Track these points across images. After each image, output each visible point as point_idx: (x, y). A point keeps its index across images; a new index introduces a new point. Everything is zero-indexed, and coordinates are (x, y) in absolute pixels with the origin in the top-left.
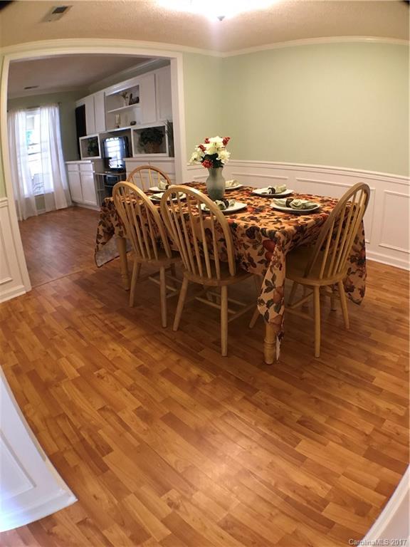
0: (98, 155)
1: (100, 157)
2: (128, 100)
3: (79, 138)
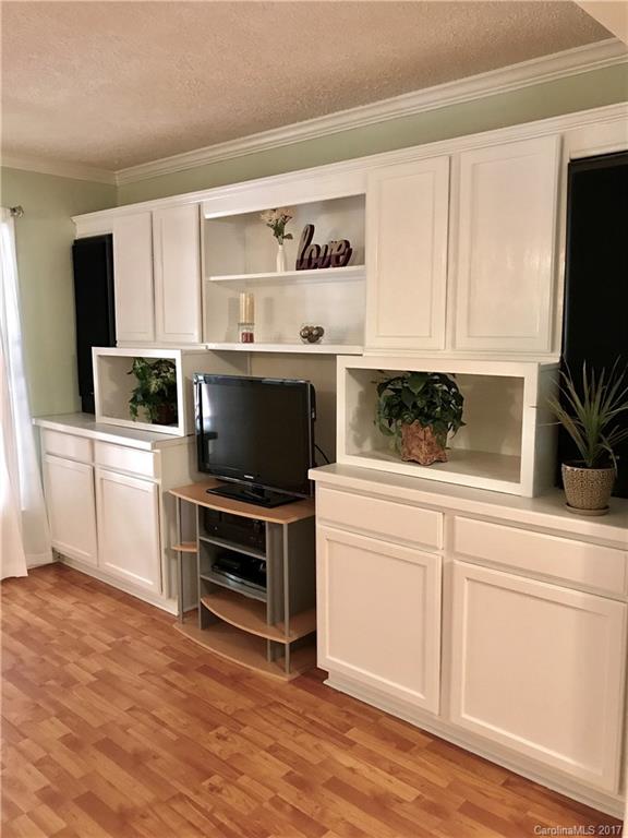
0: (173, 421)
1: (179, 431)
2: (293, 248)
3: (93, 348)
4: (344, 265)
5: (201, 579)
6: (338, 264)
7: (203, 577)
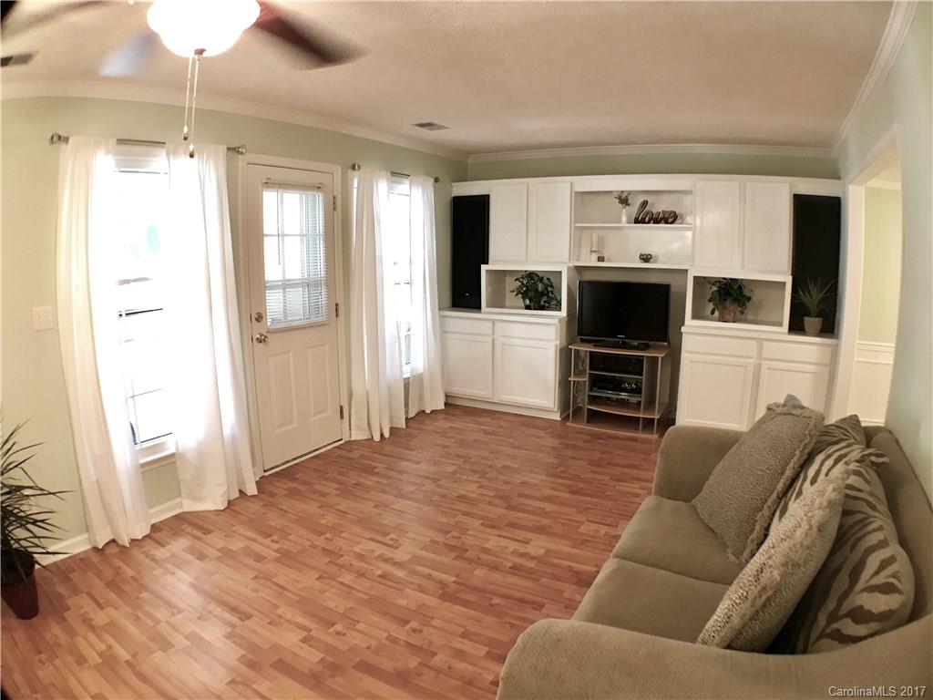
1: (563, 313)
3: (482, 266)
4: (672, 223)
5: (588, 409)
6: (667, 222)
7: (589, 407)
